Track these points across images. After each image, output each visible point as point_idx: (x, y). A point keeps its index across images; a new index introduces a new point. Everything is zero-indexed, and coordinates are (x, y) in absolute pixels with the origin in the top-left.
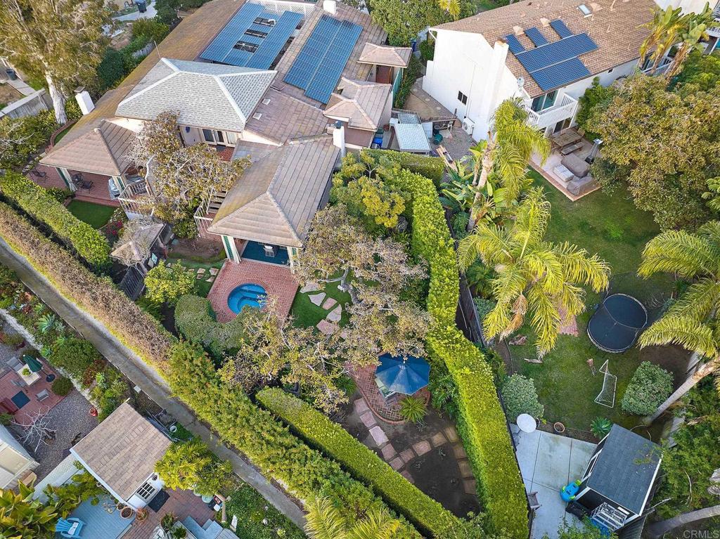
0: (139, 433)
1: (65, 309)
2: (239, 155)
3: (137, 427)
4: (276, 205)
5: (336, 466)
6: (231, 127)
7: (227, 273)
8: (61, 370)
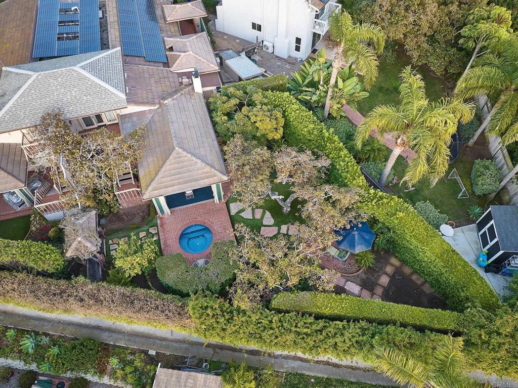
0: (191, 385)
1: (37, 323)
2: (126, 128)
3: (186, 382)
4: (189, 156)
5: (363, 324)
6: (115, 105)
7: (165, 226)
8: (69, 374)
